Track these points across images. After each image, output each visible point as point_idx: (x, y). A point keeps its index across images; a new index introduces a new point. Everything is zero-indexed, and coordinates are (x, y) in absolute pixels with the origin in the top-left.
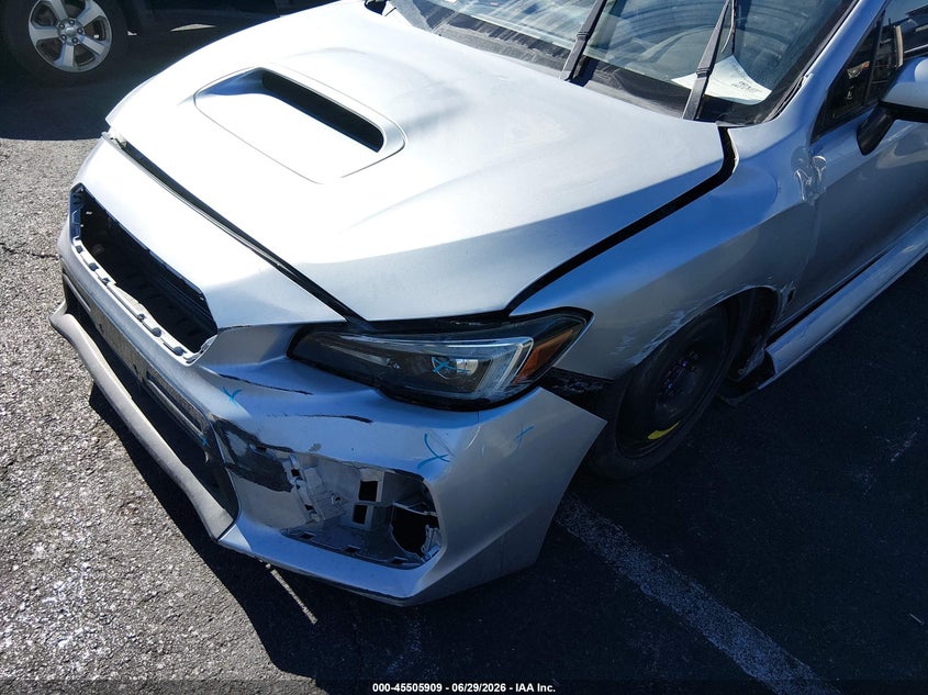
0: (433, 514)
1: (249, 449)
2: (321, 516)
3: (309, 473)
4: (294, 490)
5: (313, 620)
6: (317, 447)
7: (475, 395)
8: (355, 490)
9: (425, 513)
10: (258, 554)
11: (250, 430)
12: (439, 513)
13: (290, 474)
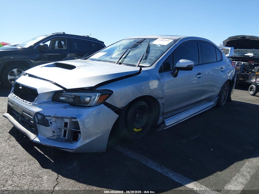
0: (80, 131)
1: (41, 117)
2: (56, 134)
3: (54, 123)
4: (50, 127)
5: (53, 162)
6: (56, 114)
7: (88, 105)
8: (63, 125)
9: (78, 130)
10: (41, 143)
11: (42, 113)
12: (81, 130)
13: (50, 123)
